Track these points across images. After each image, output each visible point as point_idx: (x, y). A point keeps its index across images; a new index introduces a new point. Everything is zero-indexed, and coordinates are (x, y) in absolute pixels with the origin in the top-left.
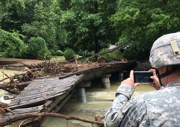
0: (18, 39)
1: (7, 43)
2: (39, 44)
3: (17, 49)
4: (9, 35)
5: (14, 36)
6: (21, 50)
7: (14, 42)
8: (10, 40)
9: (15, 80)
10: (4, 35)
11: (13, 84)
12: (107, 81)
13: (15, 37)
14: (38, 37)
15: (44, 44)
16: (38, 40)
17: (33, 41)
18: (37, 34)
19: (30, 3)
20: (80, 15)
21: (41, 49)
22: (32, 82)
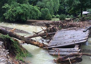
0: (37, 9)
2: (46, 12)
5: (35, 8)
6: (39, 15)
11: (46, 34)
15: (48, 12)
16: (45, 10)
17: (43, 11)
18: (44, 7)
21: (47, 14)
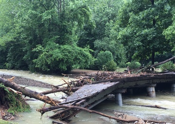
0: (88, 53)
1: (79, 57)
2: (107, 57)
3: (86, 62)
4: (80, 50)
5: (85, 50)
6: (89, 62)
7: (85, 56)
8: (81, 54)
9: (72, 85)
10: (77, 51)
11: (69, 88)
12: (152, 90)
13: (85, 52)
14: (106, 51)
15: (110, 57)
16: (106, 54)
17: (101, 55)
18: (106, 48)
19: (102, 22)
20: (135, 31)
22: (82, 87)
